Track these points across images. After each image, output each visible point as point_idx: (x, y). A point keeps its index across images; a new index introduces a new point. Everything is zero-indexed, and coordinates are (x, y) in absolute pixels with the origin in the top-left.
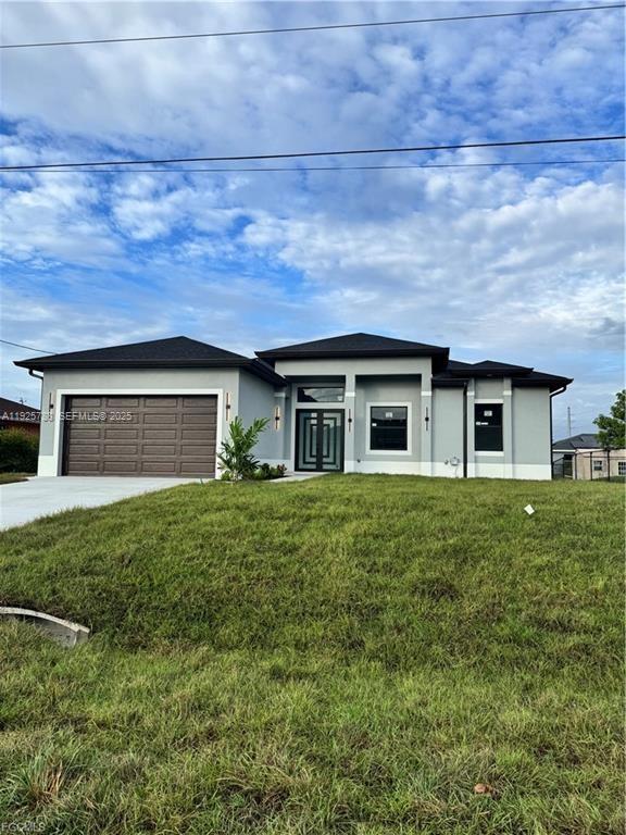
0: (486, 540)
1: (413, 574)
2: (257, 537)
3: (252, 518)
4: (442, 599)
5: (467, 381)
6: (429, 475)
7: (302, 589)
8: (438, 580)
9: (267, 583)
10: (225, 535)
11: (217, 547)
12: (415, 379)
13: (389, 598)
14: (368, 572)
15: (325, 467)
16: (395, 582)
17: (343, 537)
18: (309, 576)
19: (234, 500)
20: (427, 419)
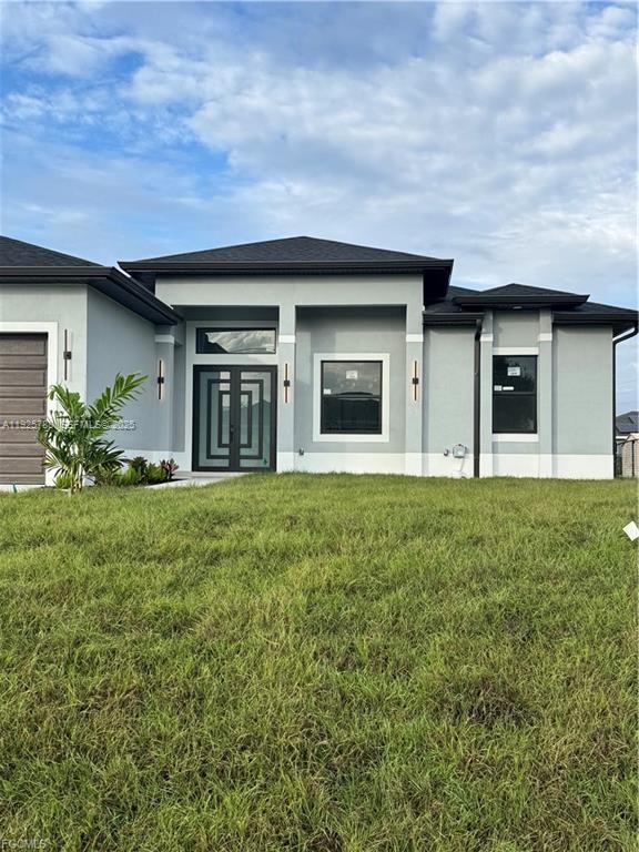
0: (564, 593)
1: (431, 671)
2: (107, 600)
3: (100, 558)
4: (498, 725)
5: (482, 318)
6: (419, 474)
7: (199, 713)
8: (484, 680)
9: (123, 704)
10: (39, 595)
11: (19, 625)
12: (396, 314)
13: (387, 725)
14: (341, 668)
15: (244, 463)
16: (397, 689)
17: (283, 593)
18: (216, 682)
19: (67, 524)
20: (416, 381)
